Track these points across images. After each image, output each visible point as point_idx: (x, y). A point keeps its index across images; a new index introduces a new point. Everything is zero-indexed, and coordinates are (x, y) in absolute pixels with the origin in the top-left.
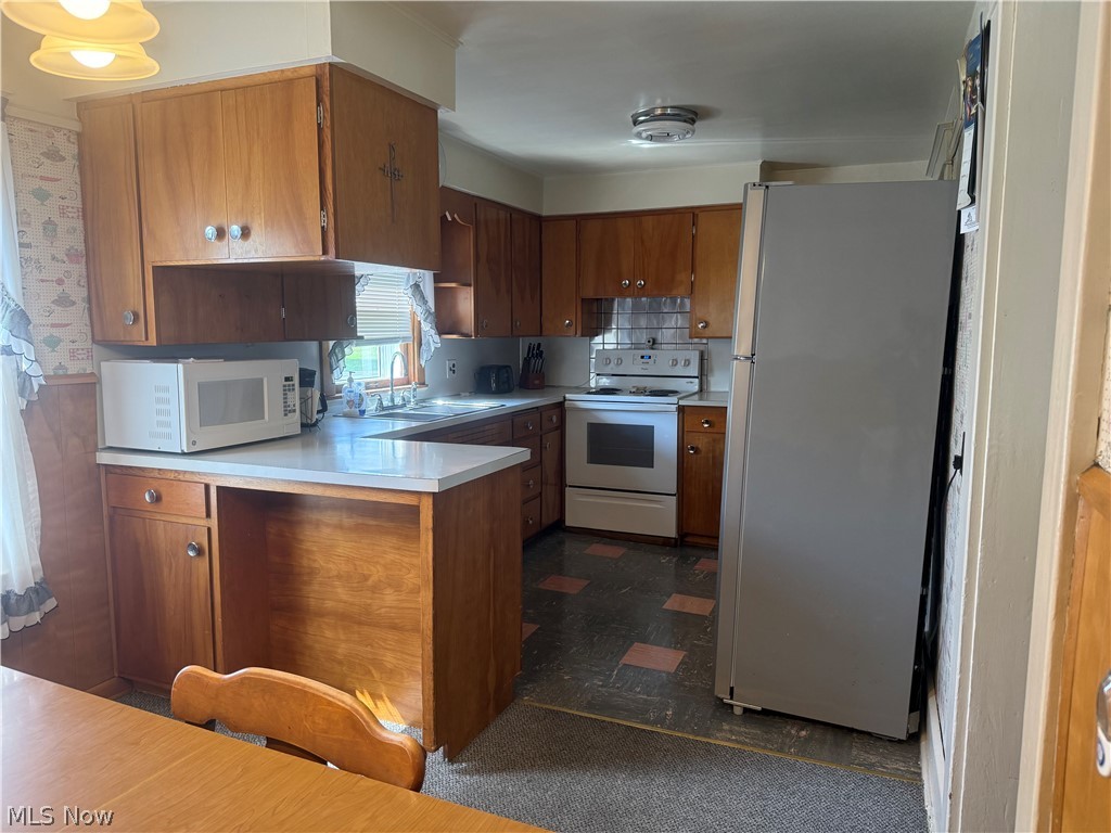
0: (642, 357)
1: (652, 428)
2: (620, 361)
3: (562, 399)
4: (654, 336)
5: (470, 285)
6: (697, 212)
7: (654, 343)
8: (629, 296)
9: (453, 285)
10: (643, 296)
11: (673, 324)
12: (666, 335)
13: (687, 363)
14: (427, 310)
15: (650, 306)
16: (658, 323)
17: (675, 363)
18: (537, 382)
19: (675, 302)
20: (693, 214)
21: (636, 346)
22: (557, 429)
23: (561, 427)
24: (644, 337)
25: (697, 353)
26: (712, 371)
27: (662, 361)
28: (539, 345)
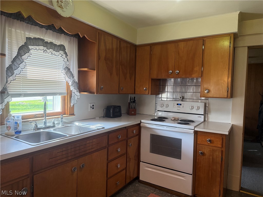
0: (178, 104)
1: (180, 140)
2: (167, 106)
3: (139, 122)
4: (183, 96)
5: (95, 70)
6: (204, 39)
7: (183, 99)
8: (172, 78)
9: (86, 69)
10: (179, 77)
11: (191, 91)
12: (188, 95)
13: (198, 108)
14: (73, 81)
15: (182, 82)
16: (185, 90)
17: (192, 108)
18: (133, 113)
19: (193, 81)
20: (202, 40)
21: (175, 100)
22: (137, 135)
23: (139, 135)
24: (179, 96)
25: (203, 104)
26: (210, 112)
27: (186, 106)
28: (135, 97)
